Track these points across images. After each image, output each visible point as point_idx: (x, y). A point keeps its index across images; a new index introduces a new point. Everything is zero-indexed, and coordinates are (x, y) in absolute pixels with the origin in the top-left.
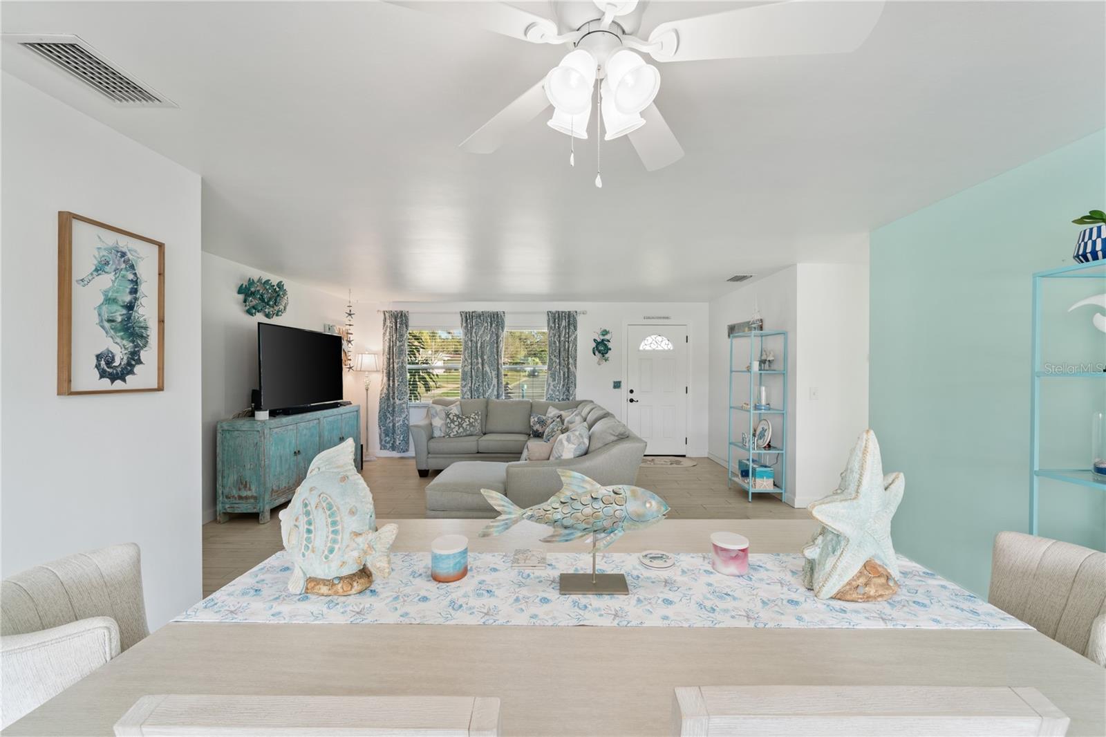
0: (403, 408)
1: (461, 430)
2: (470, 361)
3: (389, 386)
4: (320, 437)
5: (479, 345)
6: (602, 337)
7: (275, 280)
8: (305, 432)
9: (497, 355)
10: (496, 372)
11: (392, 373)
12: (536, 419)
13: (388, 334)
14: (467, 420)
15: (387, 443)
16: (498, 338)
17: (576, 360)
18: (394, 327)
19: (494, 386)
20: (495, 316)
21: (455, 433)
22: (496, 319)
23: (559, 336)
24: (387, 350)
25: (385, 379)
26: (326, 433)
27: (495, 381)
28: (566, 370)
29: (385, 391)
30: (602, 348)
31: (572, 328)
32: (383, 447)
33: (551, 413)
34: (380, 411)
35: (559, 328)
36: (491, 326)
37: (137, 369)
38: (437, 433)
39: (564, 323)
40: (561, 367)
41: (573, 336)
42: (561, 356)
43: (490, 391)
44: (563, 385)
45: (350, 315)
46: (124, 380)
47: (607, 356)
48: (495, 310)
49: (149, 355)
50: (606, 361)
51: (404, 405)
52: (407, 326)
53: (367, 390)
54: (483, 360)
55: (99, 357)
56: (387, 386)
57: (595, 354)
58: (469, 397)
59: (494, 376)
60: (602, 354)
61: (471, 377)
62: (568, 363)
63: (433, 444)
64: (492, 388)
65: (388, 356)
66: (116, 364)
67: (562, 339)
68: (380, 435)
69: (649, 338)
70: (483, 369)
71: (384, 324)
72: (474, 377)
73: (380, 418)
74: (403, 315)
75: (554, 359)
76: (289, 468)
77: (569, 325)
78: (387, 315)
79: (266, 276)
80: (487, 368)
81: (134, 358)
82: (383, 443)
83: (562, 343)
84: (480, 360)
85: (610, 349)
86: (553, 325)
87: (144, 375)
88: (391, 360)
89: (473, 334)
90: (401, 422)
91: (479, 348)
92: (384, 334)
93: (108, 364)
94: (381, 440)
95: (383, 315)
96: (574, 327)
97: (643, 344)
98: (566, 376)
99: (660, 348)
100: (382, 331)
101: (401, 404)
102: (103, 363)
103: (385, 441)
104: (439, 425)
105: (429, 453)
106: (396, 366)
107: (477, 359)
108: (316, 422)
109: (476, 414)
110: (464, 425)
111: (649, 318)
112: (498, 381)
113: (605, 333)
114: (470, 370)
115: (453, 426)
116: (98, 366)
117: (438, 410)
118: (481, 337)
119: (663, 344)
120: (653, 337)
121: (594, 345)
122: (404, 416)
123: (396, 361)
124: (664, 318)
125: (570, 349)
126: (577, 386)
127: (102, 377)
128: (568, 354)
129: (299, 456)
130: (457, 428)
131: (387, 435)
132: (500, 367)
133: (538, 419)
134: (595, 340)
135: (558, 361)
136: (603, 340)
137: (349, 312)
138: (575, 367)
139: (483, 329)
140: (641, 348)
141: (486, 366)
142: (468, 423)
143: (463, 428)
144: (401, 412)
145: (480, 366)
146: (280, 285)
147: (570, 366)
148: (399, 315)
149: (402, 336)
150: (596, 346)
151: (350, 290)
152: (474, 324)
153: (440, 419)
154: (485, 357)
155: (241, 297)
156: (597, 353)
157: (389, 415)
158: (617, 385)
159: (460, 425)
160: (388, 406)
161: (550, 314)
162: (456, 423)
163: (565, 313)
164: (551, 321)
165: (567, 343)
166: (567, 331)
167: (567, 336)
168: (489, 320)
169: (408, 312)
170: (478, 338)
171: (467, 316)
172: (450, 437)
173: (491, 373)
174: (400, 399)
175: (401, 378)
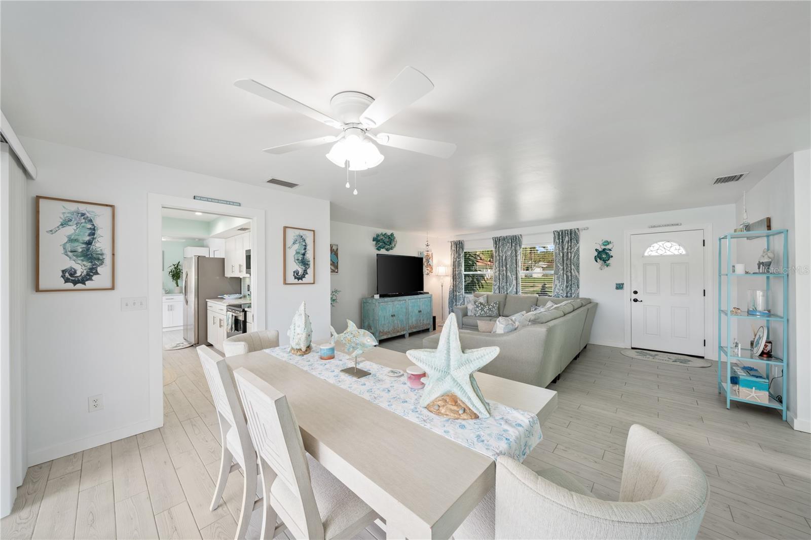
0: (460, 298)
1: (483, 312)
2: (498, 269)
3: (454, 284)
4: (406, 309)
5: (504, 258)
6: (604, 247)
7: (389, 232)
8: (397, 306)
9: (516, 265)
10: (515, 276)
11: (455, 277)
13: (453, 254)
14: (487, 306)
16: (516, 253)
17: (578, 266)
18: (456, 250)
19: (514, 285)
20: (515, 238)
22: (515, 241)
23: (563, 249)
24: (452, 263)
25: (452, 280)
26: (410, 308)
27: (514, 282)
28: (569, 274)
29: (452, 287)
30: (603, 256)
31: (574, 241)
34: (449, 297)
35: (562, 242)
36: (512, 245)
37: (306, 276)
38: (469, 313)
39: (567, 239)
40: (565, 272)
41: (576, 248)
43: (511, 288)
44: (567, 286)
45: (427, 246)
46: (302, 280)
47: (608, 262)
48: (515, 234)
49: (310, 271)
50: (607, 266)
51: (461, 296)
52: (463, 250)
53: (442, 286)
55: (294, 272)
57: (597, 262)
58: (498, 292)
59: (514, 279)
60: (604, 261)
61: (499, 279)
62: (570, 269)
63: (465, 319)
64: (512, 286)
65: (453, 267)
66: (299, 274)
67: (566, 250)
69: (655, 245)
70: (506, 274)
71: (451, 249)
72: (501, 280)
73: (449, 303)
74: (461, 242)
75: (559, 265)
76: (389, 322)
77: (571, 240)
79: (384, 231)
80: (509, 274)
81: (305, 272)
83: (565, 254)
84: (504, 268)
85: (612, 257)
86: (558, 241)
87: (308, 278)
88: (455, 269)
89: (500, 251)
91: (503, 260)
93: (297, 274)
95: (451, 244)
96: (577, 241)
97: (648, 250)
98: (570, 279)
99: (668, 253)
100: (450, 253)
101: (459, 295)
102: (295, 274)
104: (471, 309)
105: (463, 325)
106: (457, 272)
107: (503, 268)
108: (404, 301)
109: (494, 303)
111: (654, 227)
112: (517, 282)
113: (608, 243)
114: (498, 275)
115: (478, 309)
116: (294, 275)
117: (471, 299)
118: (506, 252)
119: (672, 249)
120: (660, 243)
121: (596, 254)
123: (457, 270)
124: (673, 225)
125: (572, 258)
126: (581, 286)
127: (295, 279)
128: (571, 262)
129: (394, 318)
130: (480, 311)
132: (518, 272)
134: (596, 250)
135: (562, 268)
136: (604, 250)
138: (578, 272)
139: (506, 247)
140: (646, 254)
141: (508, 272)
142: (488, 308)
143: (484, 311)
144: (460, 300)
145: (504, 272)
146: (392, 235)
147: (572, 271)
148: (458, 243)
149: (459, 255)
150: (598, 255)
151: (428, 232)
152: (501, 244)
153: (472, 305)
154: (508, 266)
155: (375, 242)
156: (598, 260)
157: (454, 301)
158: (620, 287)
159: (482, 310)
160: (454, 296)
161: (556, 233)
162: (480, 308)
163: (567, 230)
164: (556, 238)
165: (570, 253)
166: (570, 244)
167: (570, 248)
168: (510, 241)
169: (463, 240)
170: (503, 254)
171: (497, 239)
172: (476, 316)
173: (512, 276)
174: (459, 292)
175: (459, 280)
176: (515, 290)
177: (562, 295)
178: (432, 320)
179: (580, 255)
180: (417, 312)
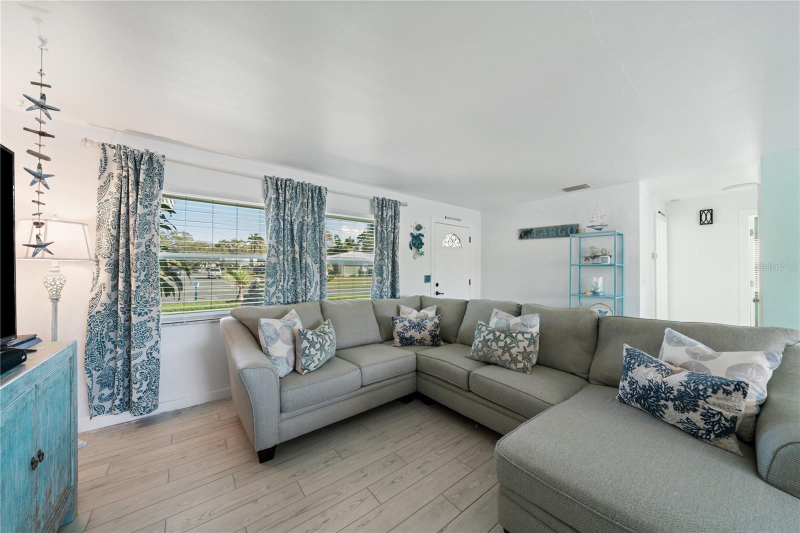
0: (149, 330)
2: (282, 249)
3: (115, 287)
5: (295, 227)
6: (417, 232)
9: (319, 243)
10: (318, 265)
11: (122, 265)
13: (113, 188)
15: (106, 400)
18: (132, 178)
19: (317, 283)
20: (317, 191)
22: (317, 195)
23: (386, 227)
24: (110, 218)
25: (105, 277)
27: (317, 277)
28: (392, 263)
29: (104, 299)
30: (417, 242)
32: (98, 410)
34: (90, 340)
36: (311, 203)
43: (312, 290)
47: (421, 250)
50: (420, 255)
51: (149, 325)
52: (162, 180)
53: (55, 300)
54: (301, 247)
56: (108, 289)
57: (411, 249)
59: (316, 270)
60: (418, 248)
61: (284, 271)
62: (395, 257)
64: (314, 285)
65: (114, 232)
67: (389, 229)
68: (90, 390)
69: (447, 236)
71: (103, 169)
72: (287, 272)
74: (155, 159)
77: (394, 215)
78: (111, 153)
80: (307, 260)
82: (96, 402)
83: (389, 234)
84: (297, 248)
85: (424, 244)
86: (380, 214)
88: (122, 241)
89: (286, 211)
90: (144, 357)
91: (295, 232)
92: (103, 189)
94: (91, 398)
95: (99, 154)
96: (398, 218)
97: (444, 241)
99: (455, 245)
101: (142, 324)
103: (100, 398)
104: (285, 355)
106: (133, 251)
111: (448, 218)
113: (419, 228)
119: (456, 242)
120: (450, 235)
121: (410, 239)
122: (149, 344)
123: (135, 242)
124: (455, 219)
128: (394, 246)
131: (103, 385)
132: (323, 258)
134: (411, 234)
136: (417, 235)
137: (38, 99)
139: (299, 205)
140: (443, 244)
144: (143, 337)
145: (297, 256)
148: (146, 158)
150: (412, 241)
151: (43, 41)
152: (288, 197)
154: (304, 244)
156: (413, 247)
158: (428, 279)
161: (374, 200)
164: (375, 208)
165: (392, 234)
166: (393, 221)
169: (164, 157)
170: (294, 218)
171: (279, 183)
172: (309, 372)
173: (312, 266)
174: (140, 314)
175: (143, 274)
176: (318, 293)
177: (386, 294)
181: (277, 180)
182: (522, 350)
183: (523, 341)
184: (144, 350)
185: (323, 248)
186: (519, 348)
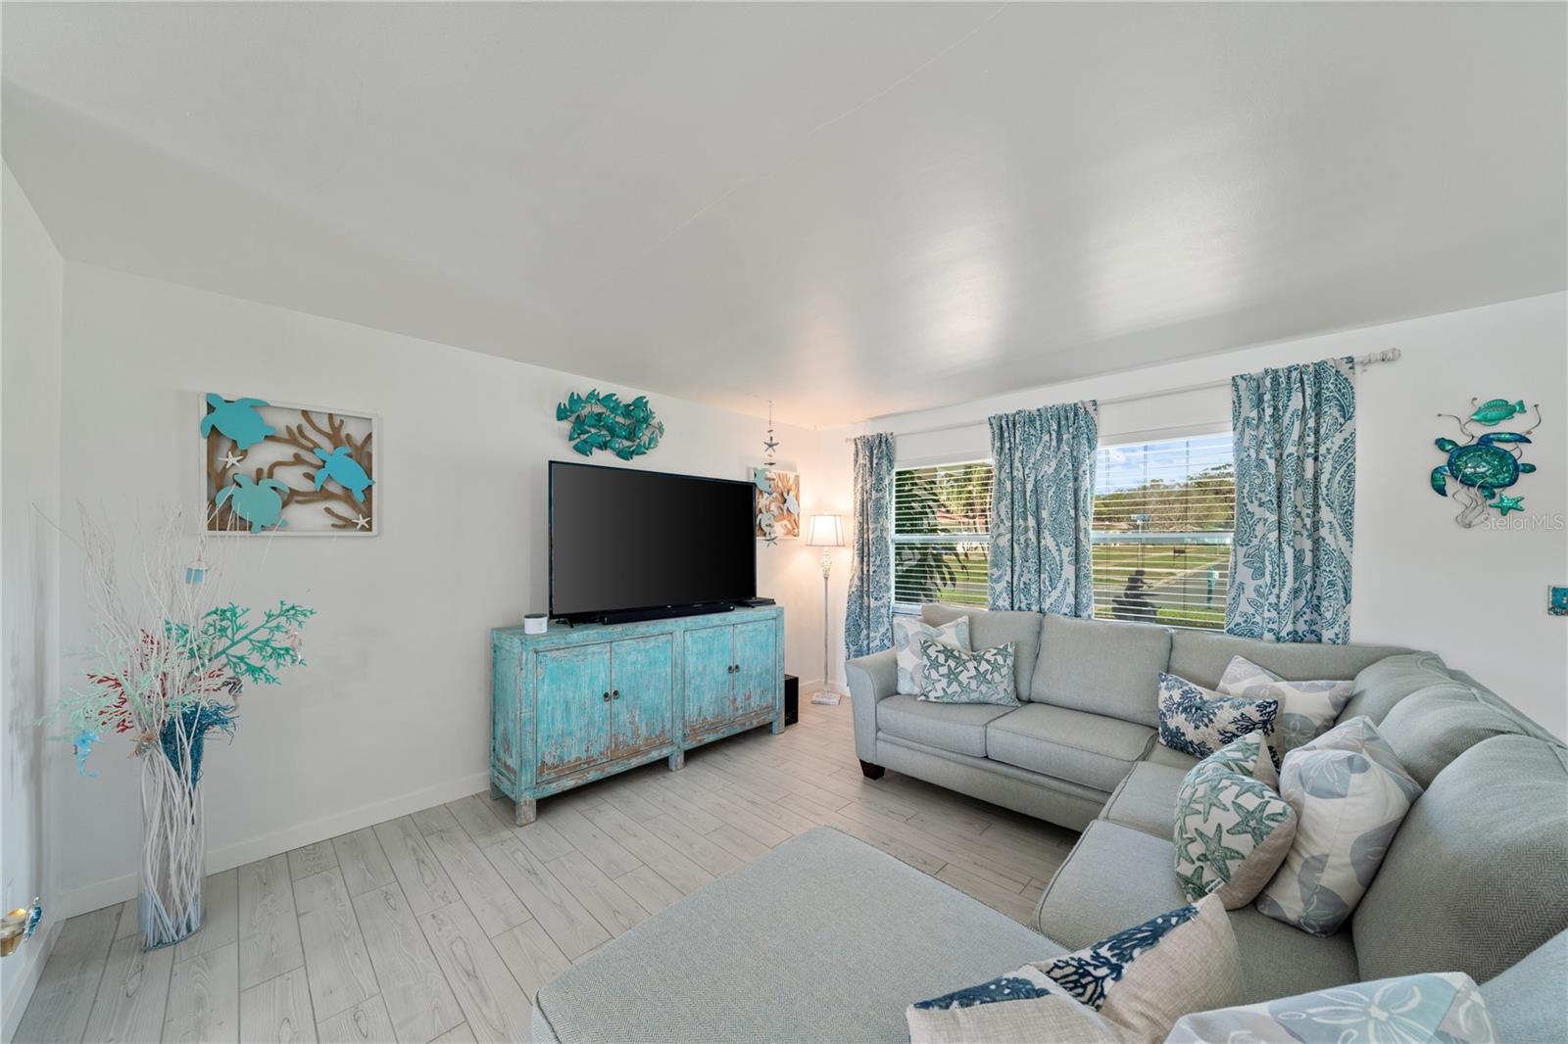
0: (882, 616)
1: (956, 685)
3: (862, 572)
4: (674, 665)
5: (1029, 487)
6: (1480, 431)
7: (627, 394)
8: (631, 658)
9: (1076, 509)
10: (1070, 550)
11: (865, 549)
12: (1176, 695)
13: (860, 479)
14: (971, 665)
16: (1076, 467)
17: (1349, 513)
18: (868, 465)
19: (1067, 582)
21: (940, 693)
22: (1072, 423)
23: (1279, 444)
24: (858, 508)
25: (857, 560)
26: (691, 659)
27: (1069, 572)
28: (1308, 545)
29: (856, 581)
31: (1331, 411)
33: (1236, 680)
34: (848, 616)
35: (1276, 418)
36: (1059, 440)
38: (904, 686)
39: (1296, 402)
40: (1287, 537)
41: (1338, 439)
42: (1286, 502)
43: (1055, 594)
44: (1296, 592)
45: (771, 446)
48: (1070, 401)
50: (1504, 511)
51: (883, 611)
52: (891, 462)
53: (826, 578)
54: (1039, 522)
56: (858, 572)
58: (1007, 604)
59: (1066, 559)
61: (1012, 560)
62: (1316, 526)
63: (889, 712)
64: (1060, 586)
65: (860, 519)
67: (1290, 449)
70: (1039, 542)
71: (856, 461)
72: (1018, 561)
73: (848, 630)
74: (884, 440)
75: (1259, 512)
76: (591, 723)
77: (1318, 405)
78: (859, 444)
79: (604, 388)
80: (1048, 541)
83: (1290, 464)
84: (1031, 522)
86: (1254, 414)
88: (865, 526)
89: (1017, 464)
90: (878, 642)
91: (1028, 494)
92: (854, 480)
95: (853, 446)
96: (1342, 409)
98: (1308, 561)
100: (853, 475)
101: (878, 608)
104: (911, 669)
105: (878, 729)
106: (871, 537)
107: (1025, 519)
108: (663, 638)
109: (999, 652)
110: (963, 677)
114: (1008, 544)
115: (934, 675)
117: (910, 634)
118: (1036, 467)
121: (1441, 459)
122: (882, 630)
123: (871, 527)
125: (1324, 479)
126: (1355, 594)
128: (1316, 497)
129: (617, 703)
130: (945, 681)
132: (1082, 536)
133: (1184, 695)
134: (1441, 443)
135: (1273, 518)
136: (1485, 441)
137: (767, 442)
138: (1349, 536)
139: (1039, 448)
141: (1046, 534)
142: (973, 672)
143: (960, 684)
144: (879, 623)
145: (1031, 535)
146: (640, 403)
147: (1324, 532)
148: (877, 442)
149: (880, 480)
150: (1450, 464)
151: (770, 402)
152: (1018, 440)
153: (913, 653)
154: (1045, 514)
156: (1452, 485)
157: (863, 625)
159: (952, 676)
160: (861, 608)
161: (1242, 384)
162: (944, 670)
163: (1302, 370)
164: (1246, 404)
165: (1309, 462)
166: (1311, 423)
167: (1311, 439)
168: (1055, 427)
169: (892, 434)
170: (1027, 471)
171: (1004, 423)
172: (927, 701)
173: (1059, 550)
174: (876, 599)
175: (879, 558)
176: (1070, 600)
177: (1275, 626)
178: (781, 694)
179: (1358, 464)
180: (721, 671)
181: (1001, 418)
182: (1209, 830)
183: (1226, 809)
184: (878, 635)
185: (1082, 518)
186: (1206, 821)
